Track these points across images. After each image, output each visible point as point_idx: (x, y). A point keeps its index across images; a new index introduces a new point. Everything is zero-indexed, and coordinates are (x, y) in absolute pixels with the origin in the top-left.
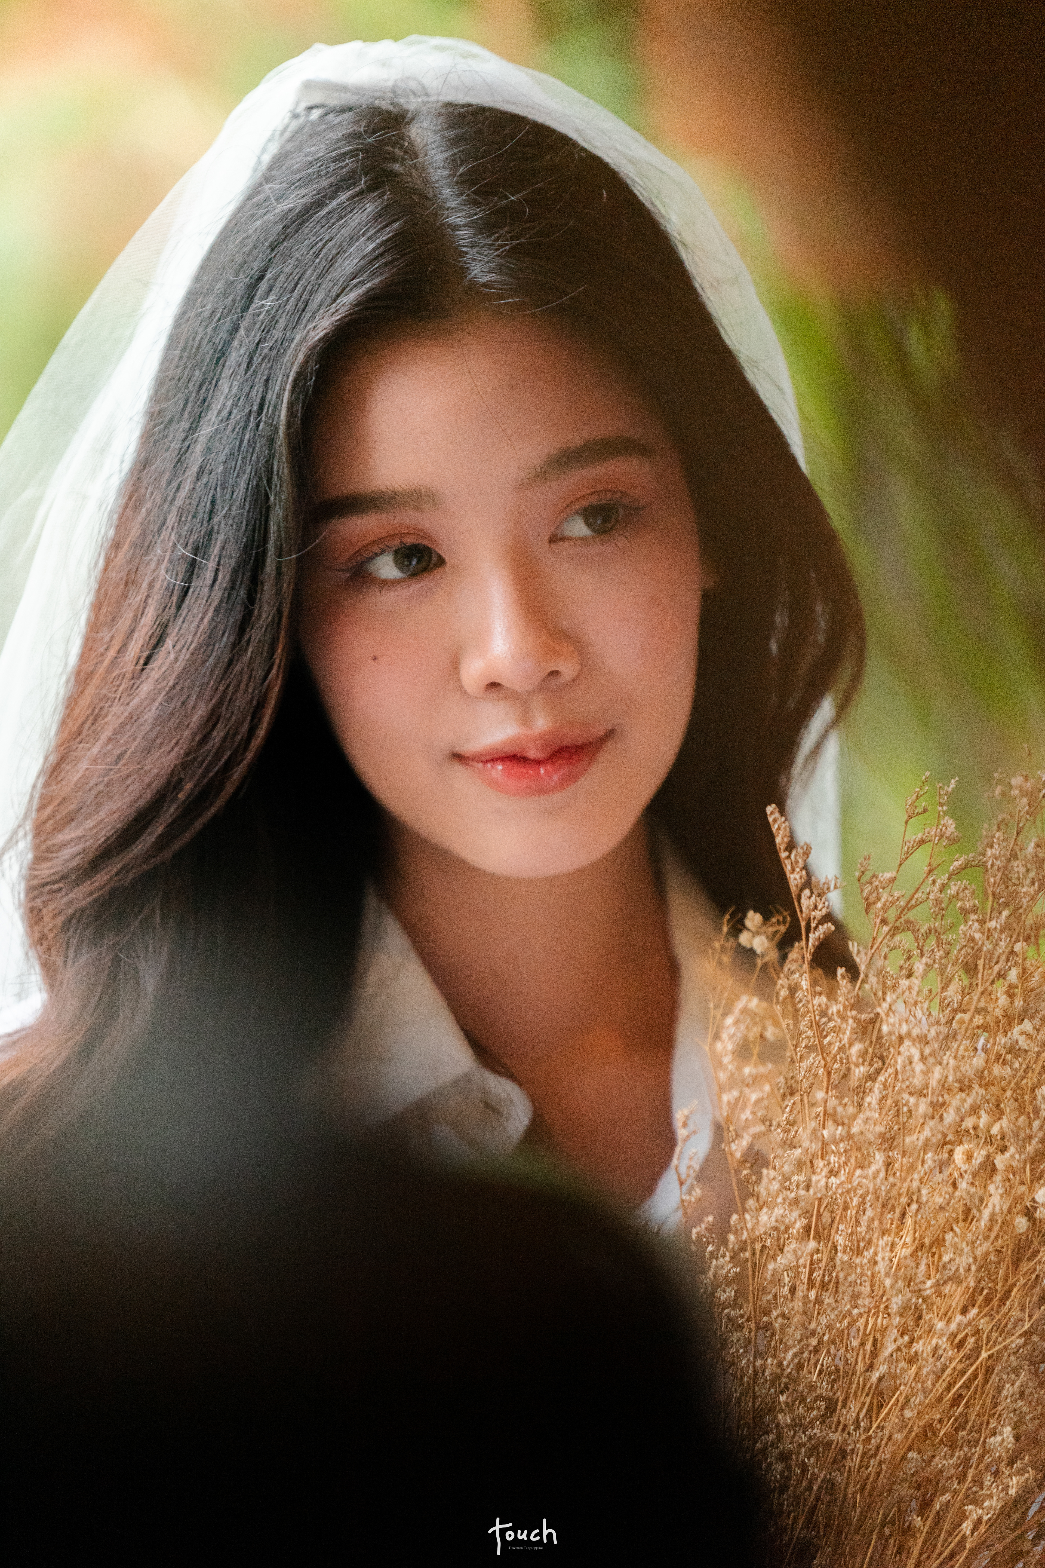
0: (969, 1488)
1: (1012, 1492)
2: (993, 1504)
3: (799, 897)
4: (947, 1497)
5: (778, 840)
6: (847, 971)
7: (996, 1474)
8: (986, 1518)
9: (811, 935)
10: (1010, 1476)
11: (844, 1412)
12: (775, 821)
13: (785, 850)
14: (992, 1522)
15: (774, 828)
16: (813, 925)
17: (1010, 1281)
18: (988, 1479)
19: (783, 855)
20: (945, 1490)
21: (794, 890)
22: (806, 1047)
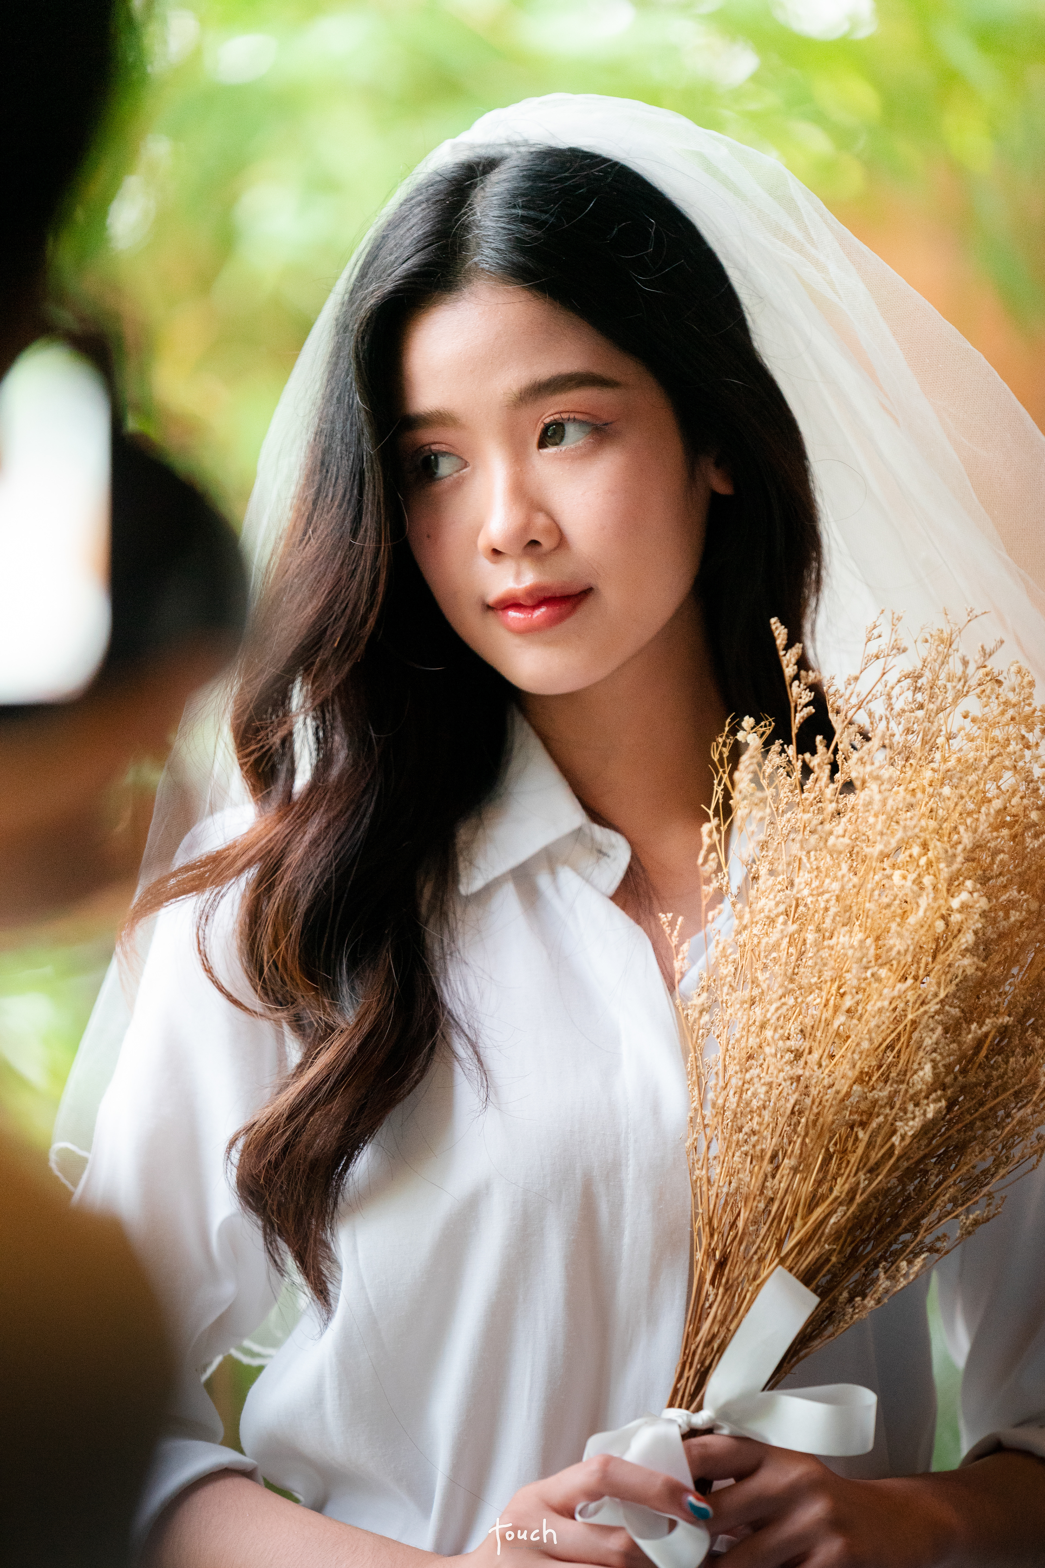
0: (896, 1114)
1: (930, 1115)
2: (917, 1123)
3: (791, 686)
4: (881, 1119)
5: (778, 642)
6: (824, 738)
7: (917, 1105)
8: (910, 1133)
9: (798, 715)
10: (928, 1105)
11: (810, 1056)
12: (777, 628)
13: (784, 650)
14: (914, 1136)
15: (776, 634)
16: (799, 708)
17: (930, 966)
18: (910, 1107)
19: (782, 653)
20: (878, 1115)
21: (788, 680)
22: (787, 803)
